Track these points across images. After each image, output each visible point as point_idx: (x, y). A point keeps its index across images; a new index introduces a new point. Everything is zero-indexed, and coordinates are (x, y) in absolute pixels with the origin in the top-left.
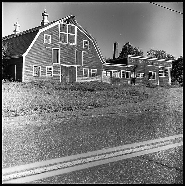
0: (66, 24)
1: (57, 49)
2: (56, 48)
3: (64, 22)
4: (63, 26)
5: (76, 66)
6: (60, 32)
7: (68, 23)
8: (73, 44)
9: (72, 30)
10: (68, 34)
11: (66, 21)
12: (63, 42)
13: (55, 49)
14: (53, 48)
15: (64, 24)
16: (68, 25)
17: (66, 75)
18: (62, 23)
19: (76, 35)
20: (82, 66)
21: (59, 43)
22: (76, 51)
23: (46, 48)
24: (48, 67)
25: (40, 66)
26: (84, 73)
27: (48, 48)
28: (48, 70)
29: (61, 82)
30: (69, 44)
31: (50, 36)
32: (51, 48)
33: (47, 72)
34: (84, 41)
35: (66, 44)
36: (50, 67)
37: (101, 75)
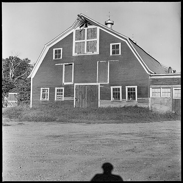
2: (69, 63)
3: (81, 27)
4: (80, 32)
5: (99, 84)
6: (74, 41)
7: (86, 26)
8: (93, 53)
9: (93, 33)
10: (86, 40)
11: (83, 25)
12: (78, 54)
13: (67, 64)
14: (65, 64)
16: (86, 29)
17: (83, 98)
18: (78, 28)
19: (98, 39)
20: (108, 83)
21: (73, 55)
22: (98, 62)
23: (56, 64)
24: (59, 88)
25: (49, 88)
26: (114, 93)
27: (59, 64)
28: (58, 92)
29: (74, 107)
30: (87, 54)
31: (61, 49)
32: (62, 64)
33: (57, 94)
34: (111, 45)
35: (82, 55)
36: (61, 88)
37: (147, 94)
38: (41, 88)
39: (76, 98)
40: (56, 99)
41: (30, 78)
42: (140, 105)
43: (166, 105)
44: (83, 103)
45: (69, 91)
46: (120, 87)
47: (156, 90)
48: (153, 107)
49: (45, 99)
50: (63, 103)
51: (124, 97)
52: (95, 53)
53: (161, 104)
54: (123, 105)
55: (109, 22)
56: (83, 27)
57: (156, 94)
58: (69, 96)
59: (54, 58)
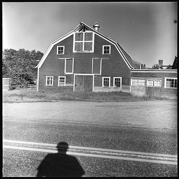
0: (83, 32)
1: (71, 59)
3: (79, 31)
4: (79, 34)
5: (93, 75)
6: (74, 42)
8: (89, 51)
9: (89, 36)
10: (84, 41)
11: (82, 29)
12: (77, 51)
13: (69, 58)
14: (67, 58)
15: (80, 32)
16: (84, 33)
17: (81, 85)
18: (78, 32)
19: (93, 41)
20: (101, 74)
21: (73, 52)
22: (93, 58)
23: (59, 58)
24: (61, 77)
25: (53, 77)
26: (104, 82)
27: (61, 58)
28: (61, 80)
29: (74, 91)
30: (85, 52)
31: (64, 47)
32: (64, 58)
33: (60, 81)
34: (103, 46)
35: (81, 52)
36: (63, 77)
37: (128, 84)
38: (47, 76)
39: (75, 85)
40: (59, 85)
41: (37, 68)
42: (124, 91)
43: (142, 91)
44: (81, 89)
45: (69, 79)
46: (110, 78)
47: (135, 80)
48: (133, 92)
49: (50, 85)
50: (64, 88)
51: (112, 85)
52: (91, 52)
53: (138, 90)
54: (111, 91)
55: (97, 25)
56: (82, 31)
57: (135, 83)
58: (70, 83)
59: (57, 53)
